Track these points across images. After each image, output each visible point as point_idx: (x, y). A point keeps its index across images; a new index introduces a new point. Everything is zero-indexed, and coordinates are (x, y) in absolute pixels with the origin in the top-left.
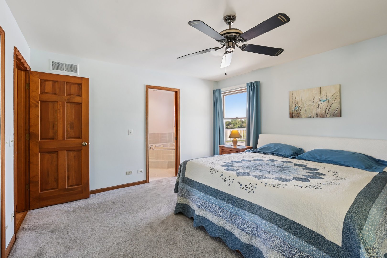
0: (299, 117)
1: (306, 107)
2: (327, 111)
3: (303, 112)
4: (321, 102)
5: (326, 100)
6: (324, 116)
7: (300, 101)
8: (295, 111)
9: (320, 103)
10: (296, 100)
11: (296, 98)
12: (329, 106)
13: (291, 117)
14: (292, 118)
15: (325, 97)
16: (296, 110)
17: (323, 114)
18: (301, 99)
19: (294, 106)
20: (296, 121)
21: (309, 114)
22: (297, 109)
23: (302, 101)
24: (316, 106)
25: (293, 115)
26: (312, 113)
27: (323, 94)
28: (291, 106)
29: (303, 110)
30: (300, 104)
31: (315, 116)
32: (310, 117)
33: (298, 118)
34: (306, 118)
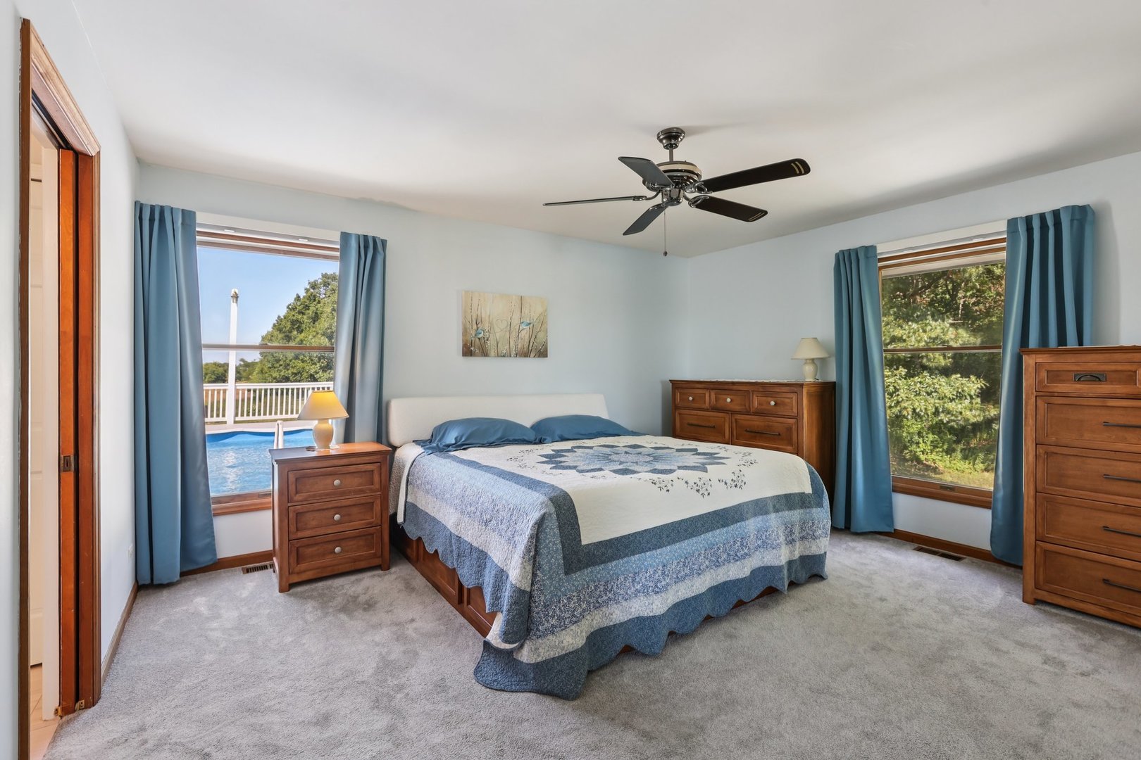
0: (485, 354)
1: (497, 334)
2: (531, 344)
3: (491, 344)
4: (523, 326)
5: (530, 324)
6: (526, 355)
7: (487, 318)
8: (477, 340)
9: (521, 328)
10: (479, 314)
11: (479, 310)
12: (534, 337)
13: (468, 352)
14: (471, 355)
15: (528, 319)
16: (479, 339)
17: (525, 349)
18: (488, 313)
19: (475, 327)
20: (476, 362)
21: (503, 348)
22: (480, 336)
23: (491, 319)
24: (514, 334)
25: (472, 349)
26: (507, 347)
27: (526, 311)
28: (468, 326)
29: (491, 338)
30: (487, 325)
31: (513, 353)
32: (504, 356)
33: (482, 356)
34: (498, 356)
